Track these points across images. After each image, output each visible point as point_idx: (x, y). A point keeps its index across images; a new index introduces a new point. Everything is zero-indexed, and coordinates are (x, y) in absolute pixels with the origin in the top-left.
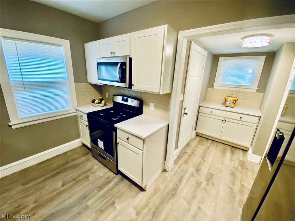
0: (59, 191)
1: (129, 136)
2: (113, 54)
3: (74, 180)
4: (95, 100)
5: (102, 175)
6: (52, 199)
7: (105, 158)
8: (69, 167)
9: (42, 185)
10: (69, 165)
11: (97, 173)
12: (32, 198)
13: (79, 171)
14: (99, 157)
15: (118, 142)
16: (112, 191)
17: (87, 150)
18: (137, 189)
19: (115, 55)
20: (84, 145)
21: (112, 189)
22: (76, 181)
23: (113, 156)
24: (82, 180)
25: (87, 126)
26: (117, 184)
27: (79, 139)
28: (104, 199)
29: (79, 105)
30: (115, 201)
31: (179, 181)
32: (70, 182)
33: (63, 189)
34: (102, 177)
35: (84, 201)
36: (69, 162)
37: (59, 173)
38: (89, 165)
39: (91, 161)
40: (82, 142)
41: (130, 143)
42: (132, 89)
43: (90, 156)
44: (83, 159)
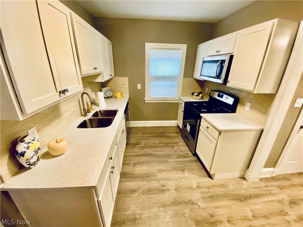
0: (156, 145)
1: (209, 126)
2: (218, 52)
3: (166, 144)
4: (194, 93)
5: (183, 150)
6: (152, 147)
7: (188, 140)
8: (165, 136)
9: (150, 138)
10: (165, 134)
11: (180, 147)
12: (144, 142)
13: (169, 141)
14: (185, 137)
15: (200, 129)
16: (186, 163)
17: (179, 131)
18: (205, 173)
19: (220, 53)
20: (178, 127)
21: (187, 162)
22: (166, 145)
23: (194, 139)
24: (170, 146)
25: (183, 112)
26: (191, 162)
27: (176, 121)
28: (179, 164)
29: (182, 96)
30: (186, 170)
31: (256, 195)
32: (163, 143)
33: (158, 145)
34: (183, 151)
35: (167, 158)
36: (166, 133)
37: (160, 136)
38: (177, 140)
39: (179, 138)
40: (178, 124)
41: (208, 131)
42: (227, 86)
43: (180, 135)
44: (175, 135)
